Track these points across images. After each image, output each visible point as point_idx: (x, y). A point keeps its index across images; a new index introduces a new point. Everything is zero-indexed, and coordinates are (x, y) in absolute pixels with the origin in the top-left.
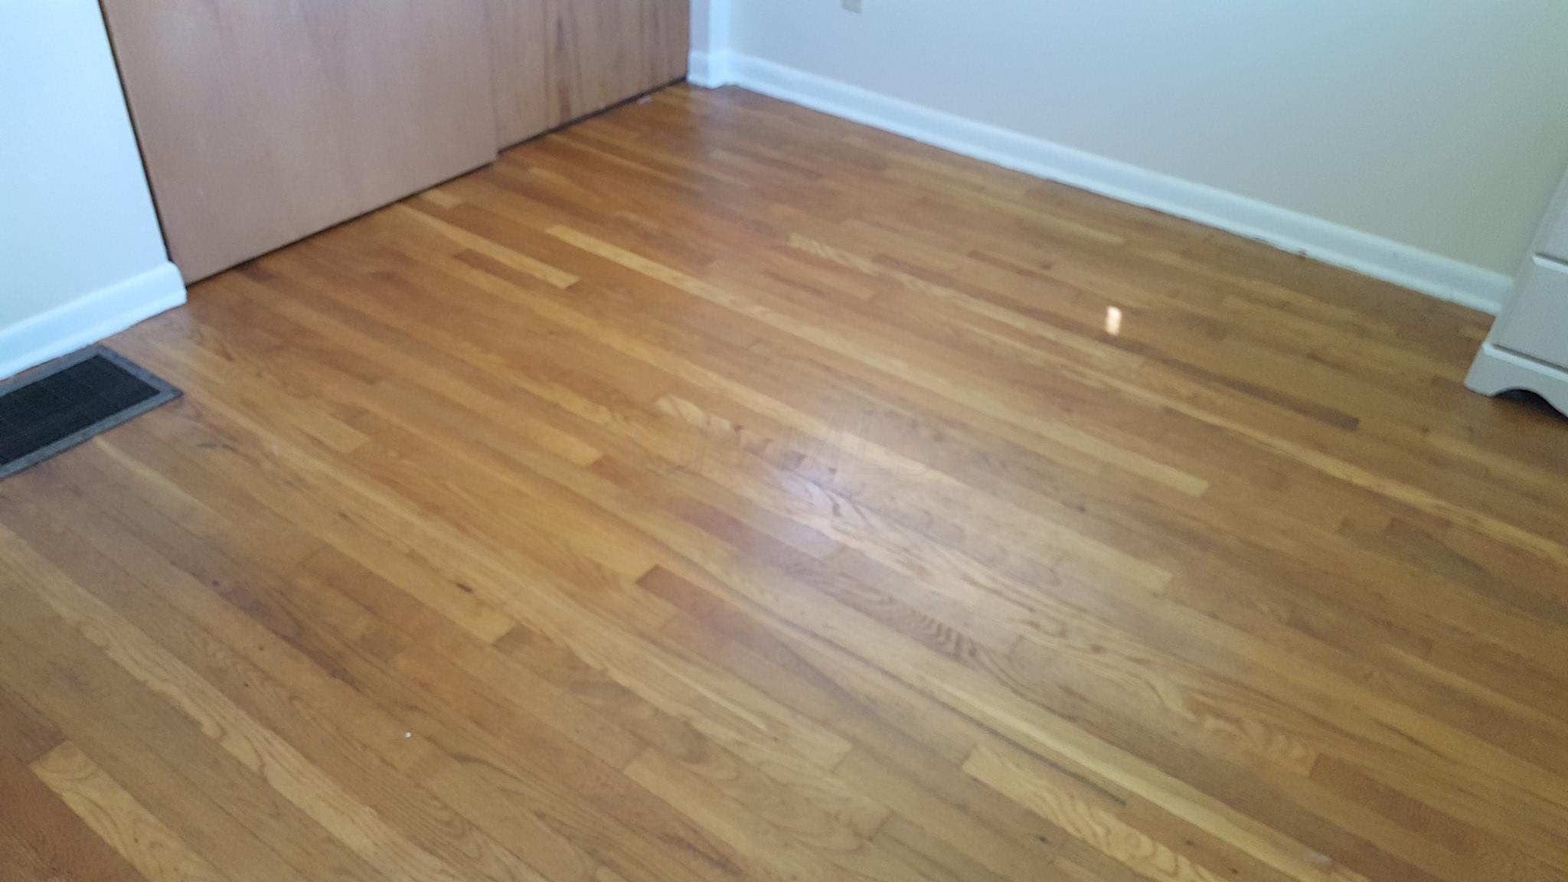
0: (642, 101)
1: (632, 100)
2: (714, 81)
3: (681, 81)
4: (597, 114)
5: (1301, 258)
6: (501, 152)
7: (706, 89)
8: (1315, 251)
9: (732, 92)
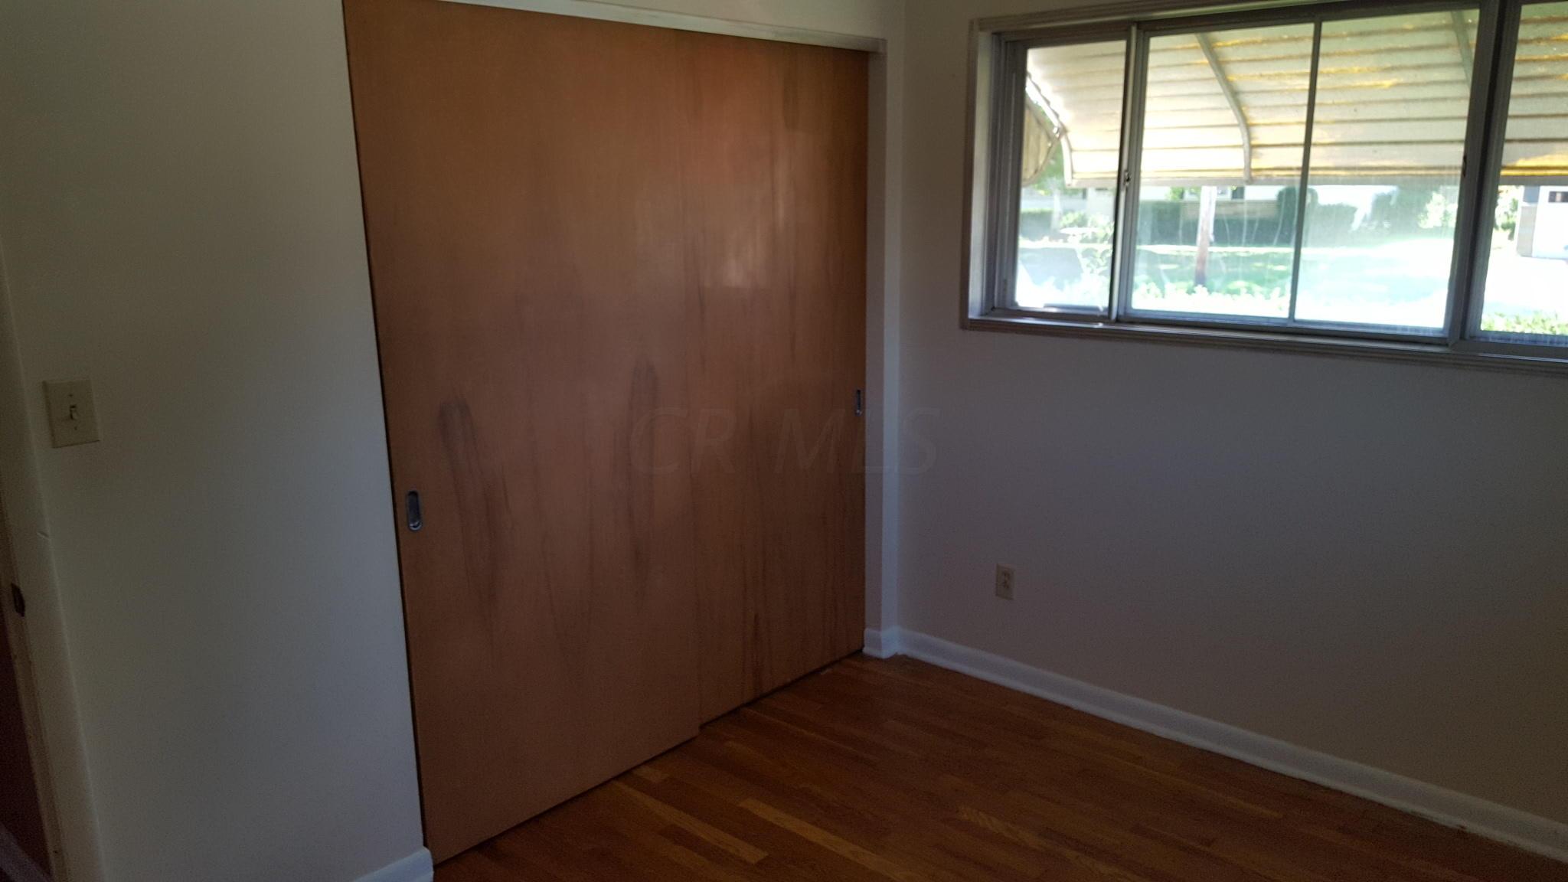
0: (823, 673)
1: (816, 672)
2: (885, 653)
3: (858, 653)
4: (785, 687)
5: (1461, 834)
6: (702, 727)
7: (879, 660)
8: (1474, 827)
9: (900, 662)
